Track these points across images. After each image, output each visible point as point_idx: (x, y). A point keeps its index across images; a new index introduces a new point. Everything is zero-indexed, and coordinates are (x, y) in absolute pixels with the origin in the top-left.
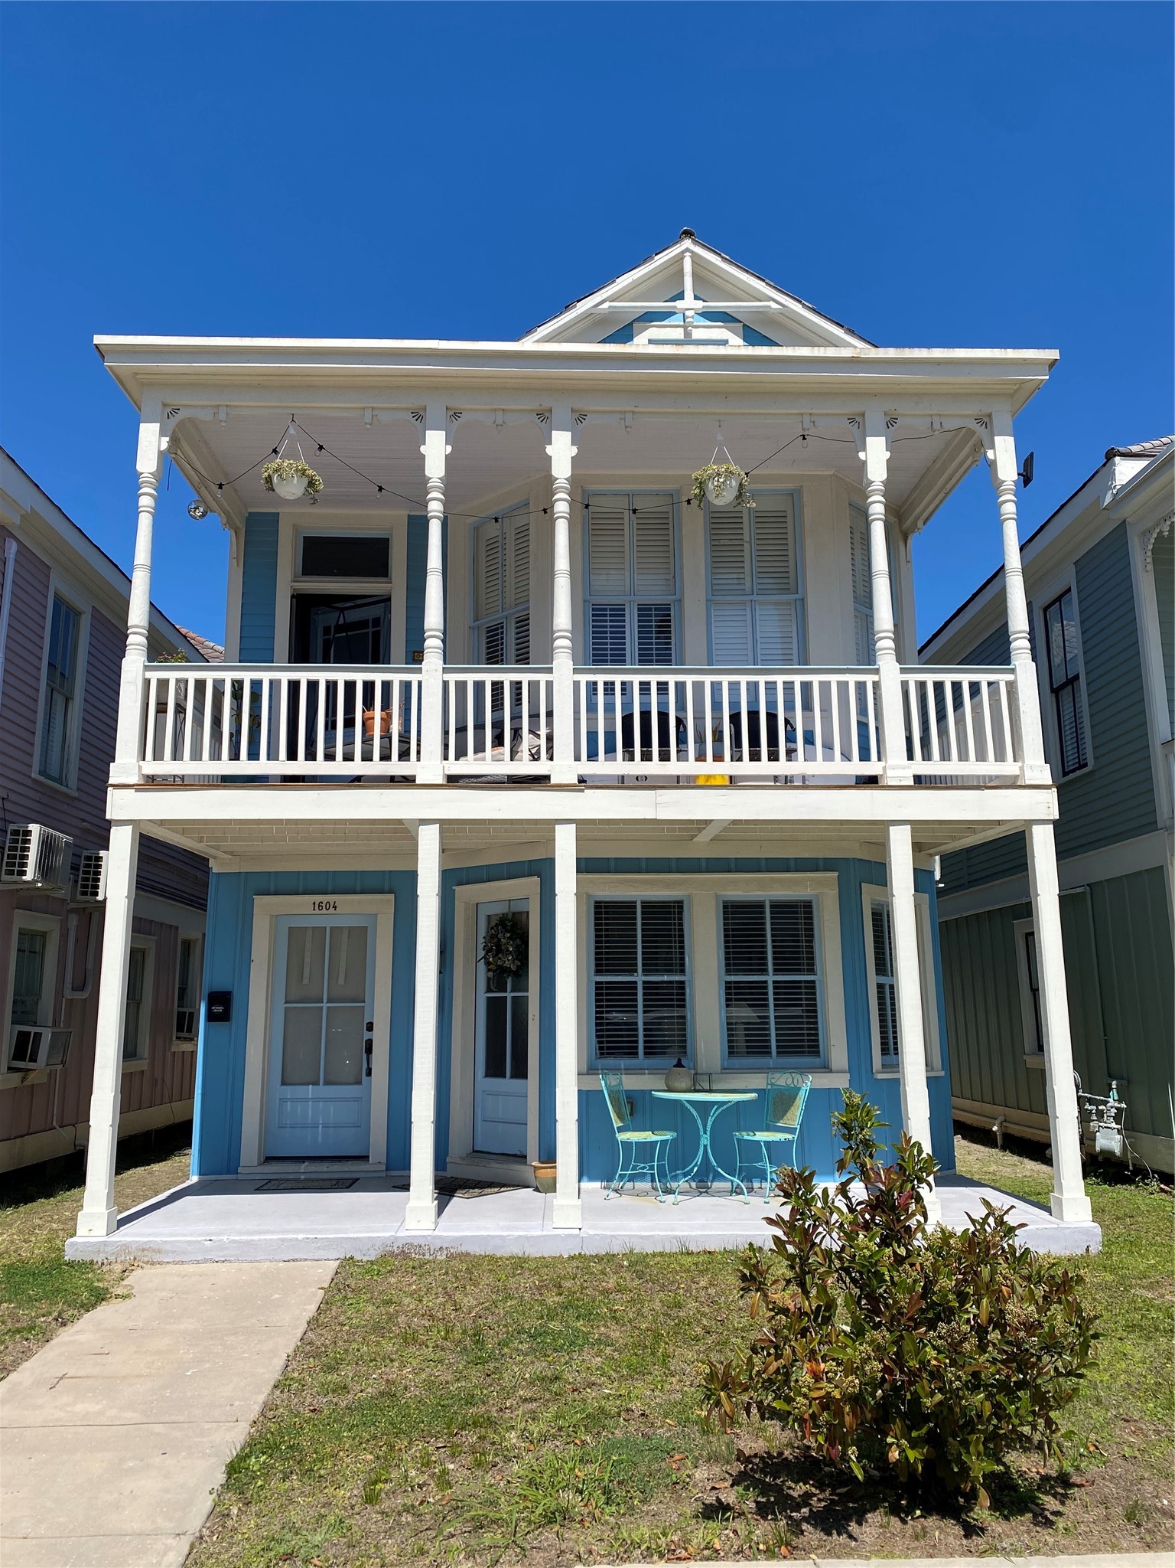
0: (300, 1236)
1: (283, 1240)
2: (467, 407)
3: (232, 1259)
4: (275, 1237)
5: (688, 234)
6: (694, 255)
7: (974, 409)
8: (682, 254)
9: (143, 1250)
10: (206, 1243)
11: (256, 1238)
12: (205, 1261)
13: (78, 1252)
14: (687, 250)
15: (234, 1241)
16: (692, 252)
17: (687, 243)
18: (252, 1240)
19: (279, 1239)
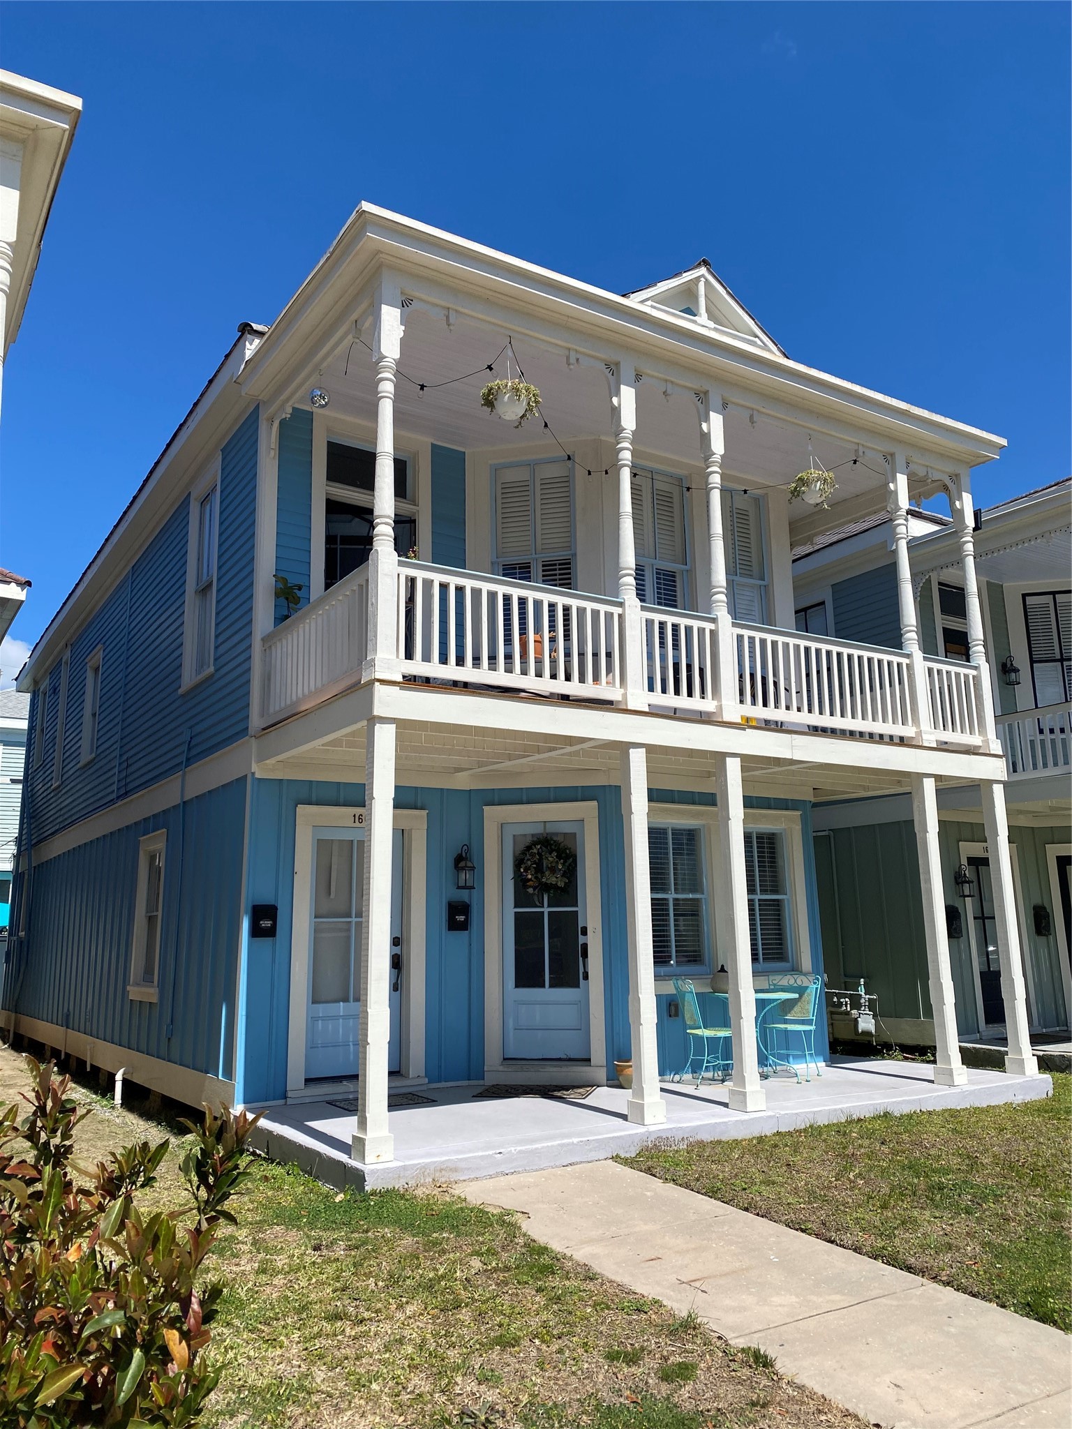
0: (575, 1140)
1: (562, 1145)
2: (649, 372)
3: (520, 1169)
4: (556, 1143)
5: (705, 263)
6: (707, 282)
7: (950, 468)
8: (698, 279)
9: (441, 1170)
10: (496, 1156)
11: (538, 1146)
12: (497, 1175)
13: (379, 1181)
14: (703, 276)
15: (520, 1152)
16: (706, 280)
17: (703, 271)
18: (536, 1149)
19: (559, 1145)
